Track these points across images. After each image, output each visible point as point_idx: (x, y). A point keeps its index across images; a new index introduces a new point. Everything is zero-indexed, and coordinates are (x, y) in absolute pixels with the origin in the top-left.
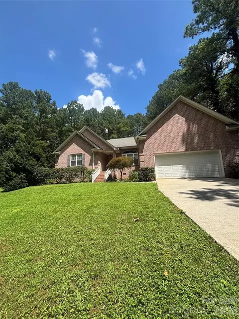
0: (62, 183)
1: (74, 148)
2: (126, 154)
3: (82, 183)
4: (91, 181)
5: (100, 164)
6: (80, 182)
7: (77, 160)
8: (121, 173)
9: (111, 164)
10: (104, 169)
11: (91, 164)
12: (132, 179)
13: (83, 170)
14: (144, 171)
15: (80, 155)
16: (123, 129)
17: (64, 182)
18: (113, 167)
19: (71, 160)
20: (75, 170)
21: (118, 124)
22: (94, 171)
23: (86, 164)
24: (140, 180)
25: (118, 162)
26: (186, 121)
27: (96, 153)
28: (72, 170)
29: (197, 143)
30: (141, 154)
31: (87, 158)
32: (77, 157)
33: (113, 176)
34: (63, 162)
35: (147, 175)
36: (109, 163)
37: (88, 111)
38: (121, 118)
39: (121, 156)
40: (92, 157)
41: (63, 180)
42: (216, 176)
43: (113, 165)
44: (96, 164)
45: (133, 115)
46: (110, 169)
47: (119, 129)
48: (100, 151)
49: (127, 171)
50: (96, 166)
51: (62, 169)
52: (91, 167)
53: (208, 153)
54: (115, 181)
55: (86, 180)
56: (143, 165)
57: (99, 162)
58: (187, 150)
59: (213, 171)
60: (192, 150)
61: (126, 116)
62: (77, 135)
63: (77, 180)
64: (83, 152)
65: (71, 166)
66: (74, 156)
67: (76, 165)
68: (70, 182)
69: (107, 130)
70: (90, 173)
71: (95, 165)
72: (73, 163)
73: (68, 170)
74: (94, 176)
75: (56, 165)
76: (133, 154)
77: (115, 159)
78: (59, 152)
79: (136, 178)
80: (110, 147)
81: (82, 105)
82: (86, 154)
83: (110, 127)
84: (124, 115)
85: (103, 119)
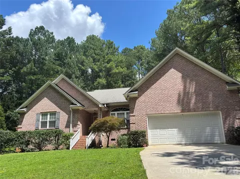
0: (29, 151)
1: (46, 105)
2: (116, 113)
3: (56, 151)
4: (68, 148)
5: (80, 126)
6: (55, 149)
7: (48, 120)
8: (108, 138)
9: (95, 127)
10: (86, 133)
11: (68, 126)
12: (121, 144)
13: (58, 134)
14: (134, 135)
15: (53, 114)
16: (115, 70)
17: (32, 149)
18: (97, 130)
19: (41, 120)
20: (47, 134)
21: (108, 63)
22: (72, 135)
23: (61, 125)
24: (130, 146)
25: (104, 123)
26: (183, 77)
27: (75, 111)
28: (43, 134)
29: (195, 103)
30: (132, 115)
31: (63, 117)
32: (49, 116)
33: (97, 142)
34: (30, 123)
35: (137, 140)
36: (92, 125)
37: (61, 43)
38: (113, 54)
39: (108, 115)
40: (69, 117)
41: (31, 147)
42: (216, 142)
43: (98, 128)
44: (75, 125)
45: (132, 48)
46: (94, 132)
47: (109, 70)
48: (81, 108)
49: (115, 135)
50: (75, 129)
51: (30, 133)
52: (68, 129)
53: (207, 115)
54: (100, 147)
55: (61, 147)
56: (133, 128)
57: (79, 123)
58: (183, 111)
59: (213, 135)
60: (189, 111)
61: (120, 50)
62: (50, 86)
63: (50, 147)
64: (57, 109)
65: (40, 128)
66: (44, 114)
67: (48, 128)
68: (40, 150)
69: (90, 71)
70: (67, 138)
71: (73, 127)
72: (44, 124)
73: (37, 133)
74: (73, 142)
75: (19, 126)
76: (125, 112)
77: (100, 119)
78: (25, 110)
79: (125, 144)
80: (94, 103)
81: (52, 33)
82: (61, 112)
83: (95, 67)
84: (117, 49)
85: (85, 55)
